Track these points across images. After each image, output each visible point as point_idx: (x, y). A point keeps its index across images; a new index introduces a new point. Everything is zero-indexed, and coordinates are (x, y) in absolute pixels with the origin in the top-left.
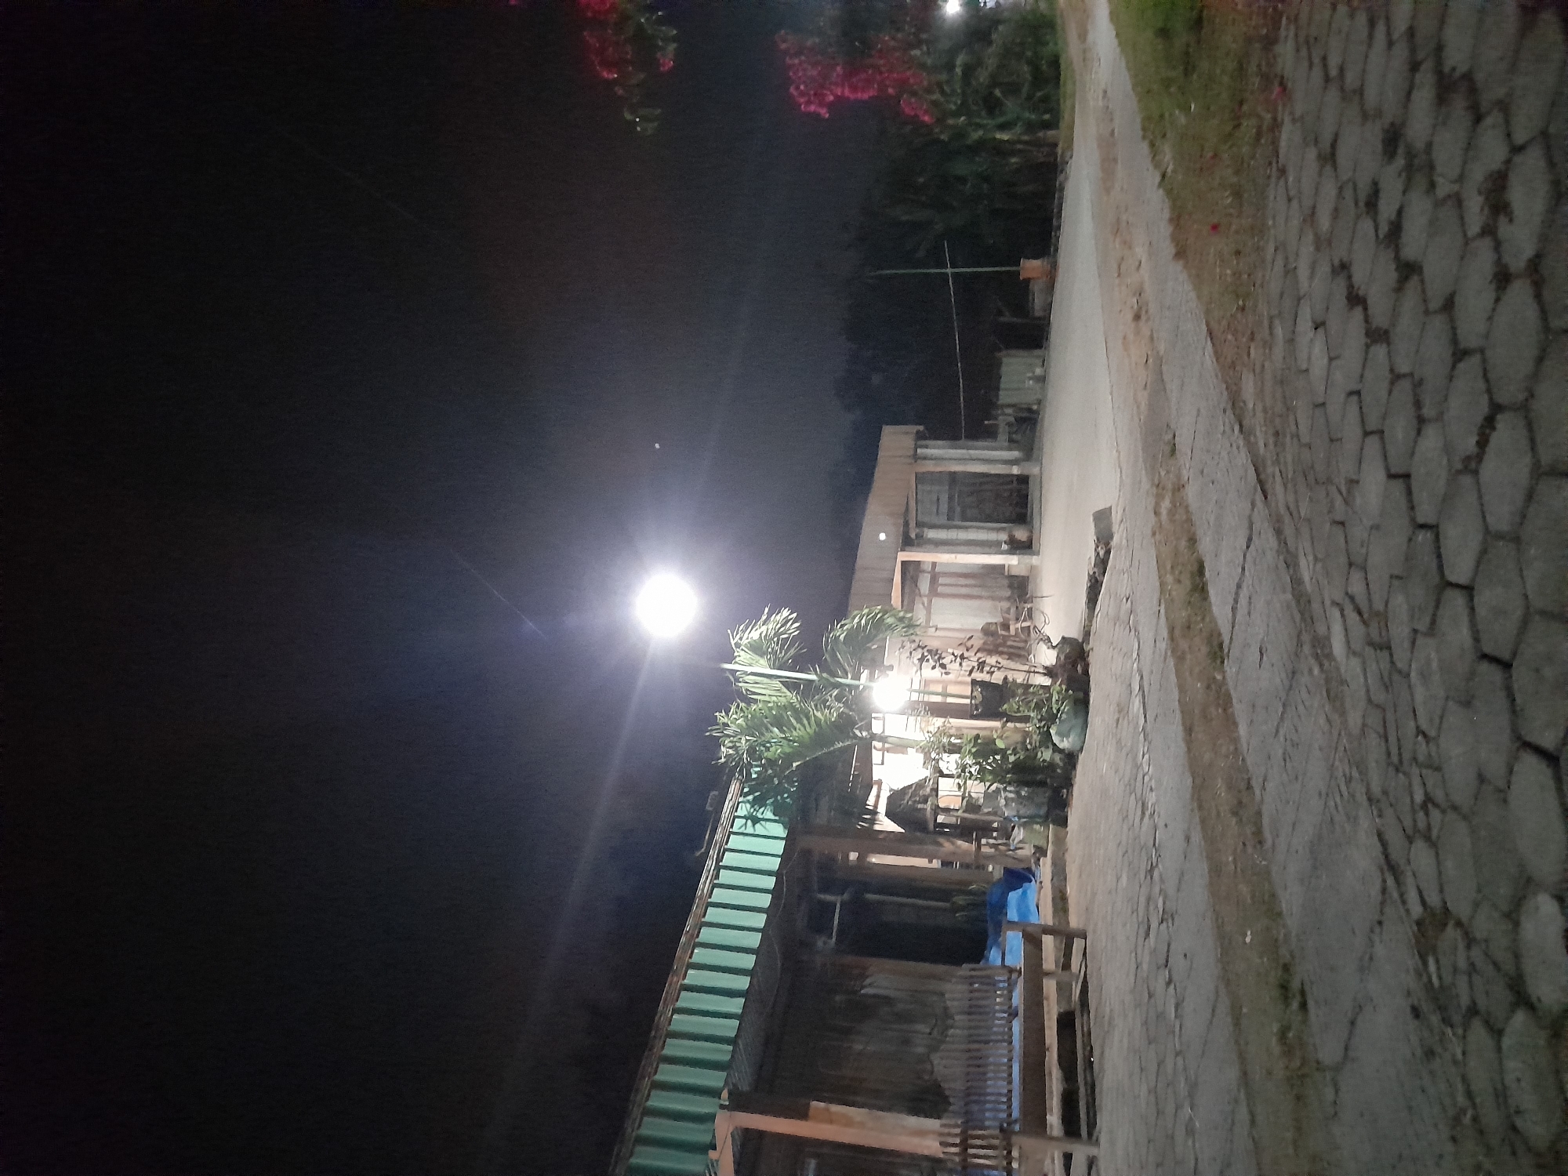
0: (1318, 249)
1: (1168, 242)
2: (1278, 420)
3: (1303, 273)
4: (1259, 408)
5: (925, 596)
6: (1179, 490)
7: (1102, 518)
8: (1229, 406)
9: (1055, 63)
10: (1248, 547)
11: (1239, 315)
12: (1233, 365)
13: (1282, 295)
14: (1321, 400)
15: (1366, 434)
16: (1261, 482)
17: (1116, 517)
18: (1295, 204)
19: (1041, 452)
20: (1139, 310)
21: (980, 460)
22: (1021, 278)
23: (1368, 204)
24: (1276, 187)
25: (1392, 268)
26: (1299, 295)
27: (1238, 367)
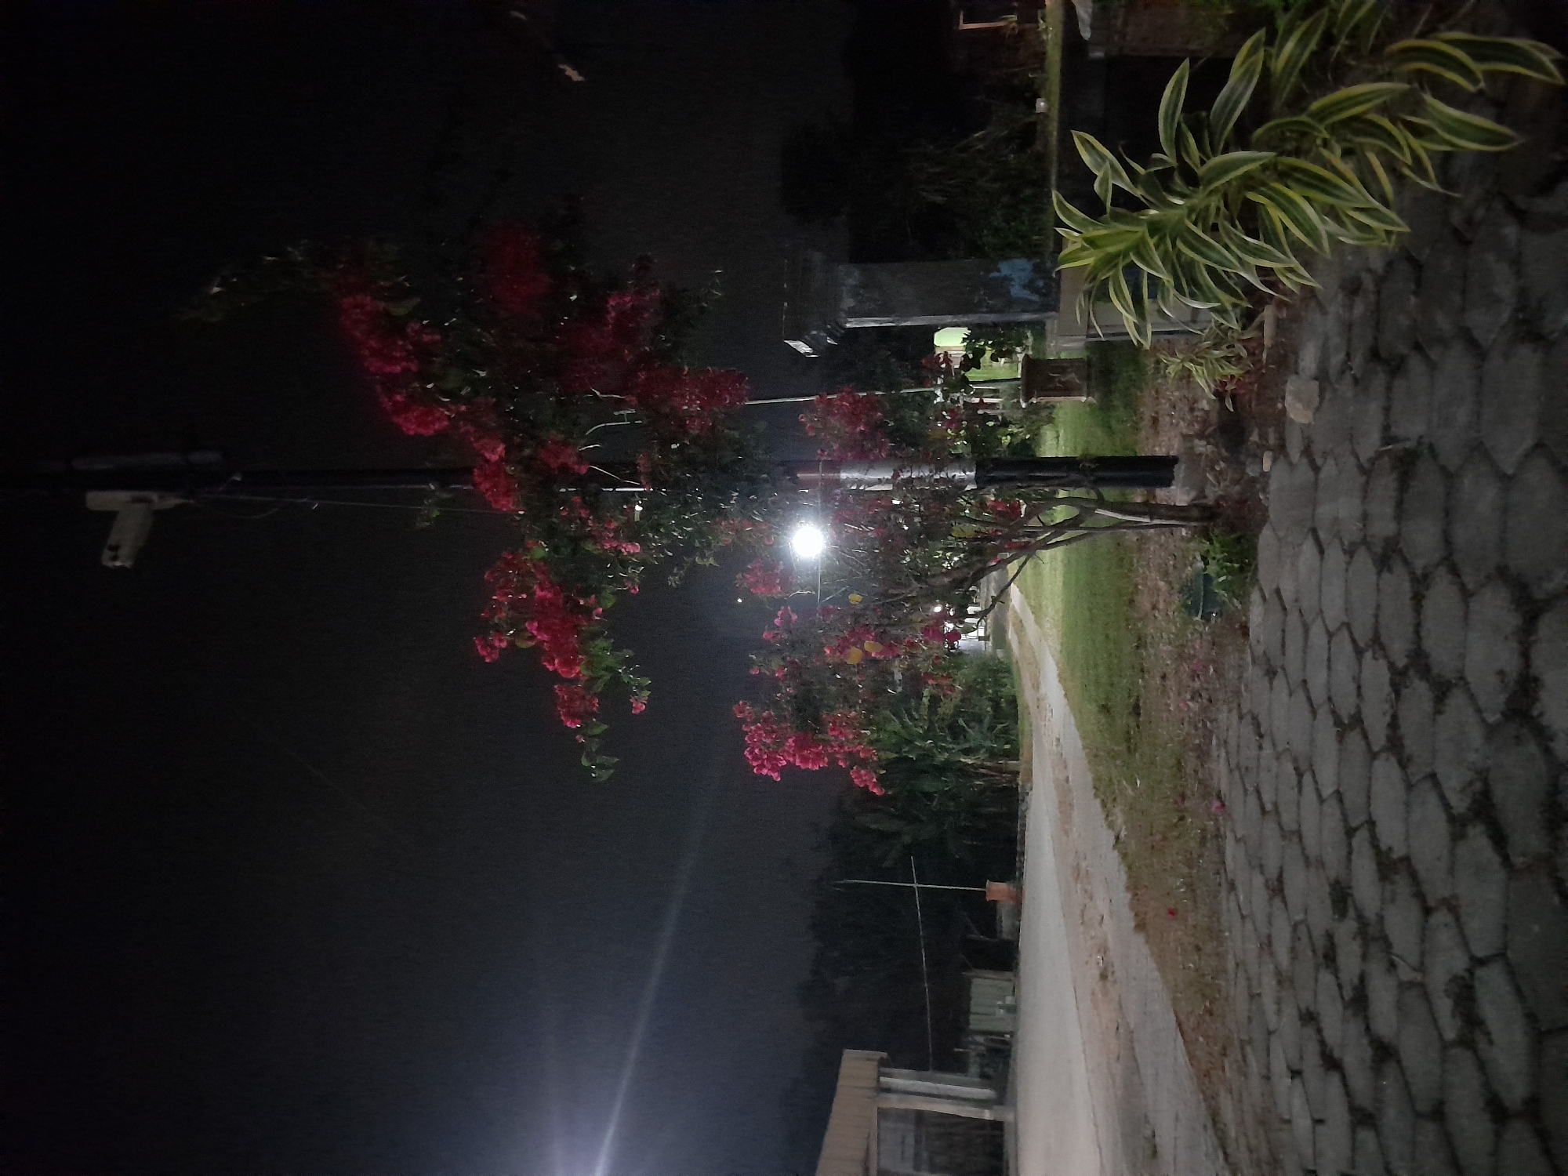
0: (1280, 983)
1: (1127, 907)
2: (1265, 1168)
3: (1270, 1006)
4: (1242, 1141)
8: (1209, 1124)
9: (1013, 702)
11: (1208, 1018)
12: (1207, 1074)
13: (1249, 1018)
14: (1312, 1168)
18: (1249, 926)
19: (1015, 1096)
20: (1105, 969)
21: (949, 1097)
22: (988, 899)
23: (1326, 956)
24: (1228, 900)
25: (1365, 1041)
26: (1268, 1028)
27: (1214, 1078)
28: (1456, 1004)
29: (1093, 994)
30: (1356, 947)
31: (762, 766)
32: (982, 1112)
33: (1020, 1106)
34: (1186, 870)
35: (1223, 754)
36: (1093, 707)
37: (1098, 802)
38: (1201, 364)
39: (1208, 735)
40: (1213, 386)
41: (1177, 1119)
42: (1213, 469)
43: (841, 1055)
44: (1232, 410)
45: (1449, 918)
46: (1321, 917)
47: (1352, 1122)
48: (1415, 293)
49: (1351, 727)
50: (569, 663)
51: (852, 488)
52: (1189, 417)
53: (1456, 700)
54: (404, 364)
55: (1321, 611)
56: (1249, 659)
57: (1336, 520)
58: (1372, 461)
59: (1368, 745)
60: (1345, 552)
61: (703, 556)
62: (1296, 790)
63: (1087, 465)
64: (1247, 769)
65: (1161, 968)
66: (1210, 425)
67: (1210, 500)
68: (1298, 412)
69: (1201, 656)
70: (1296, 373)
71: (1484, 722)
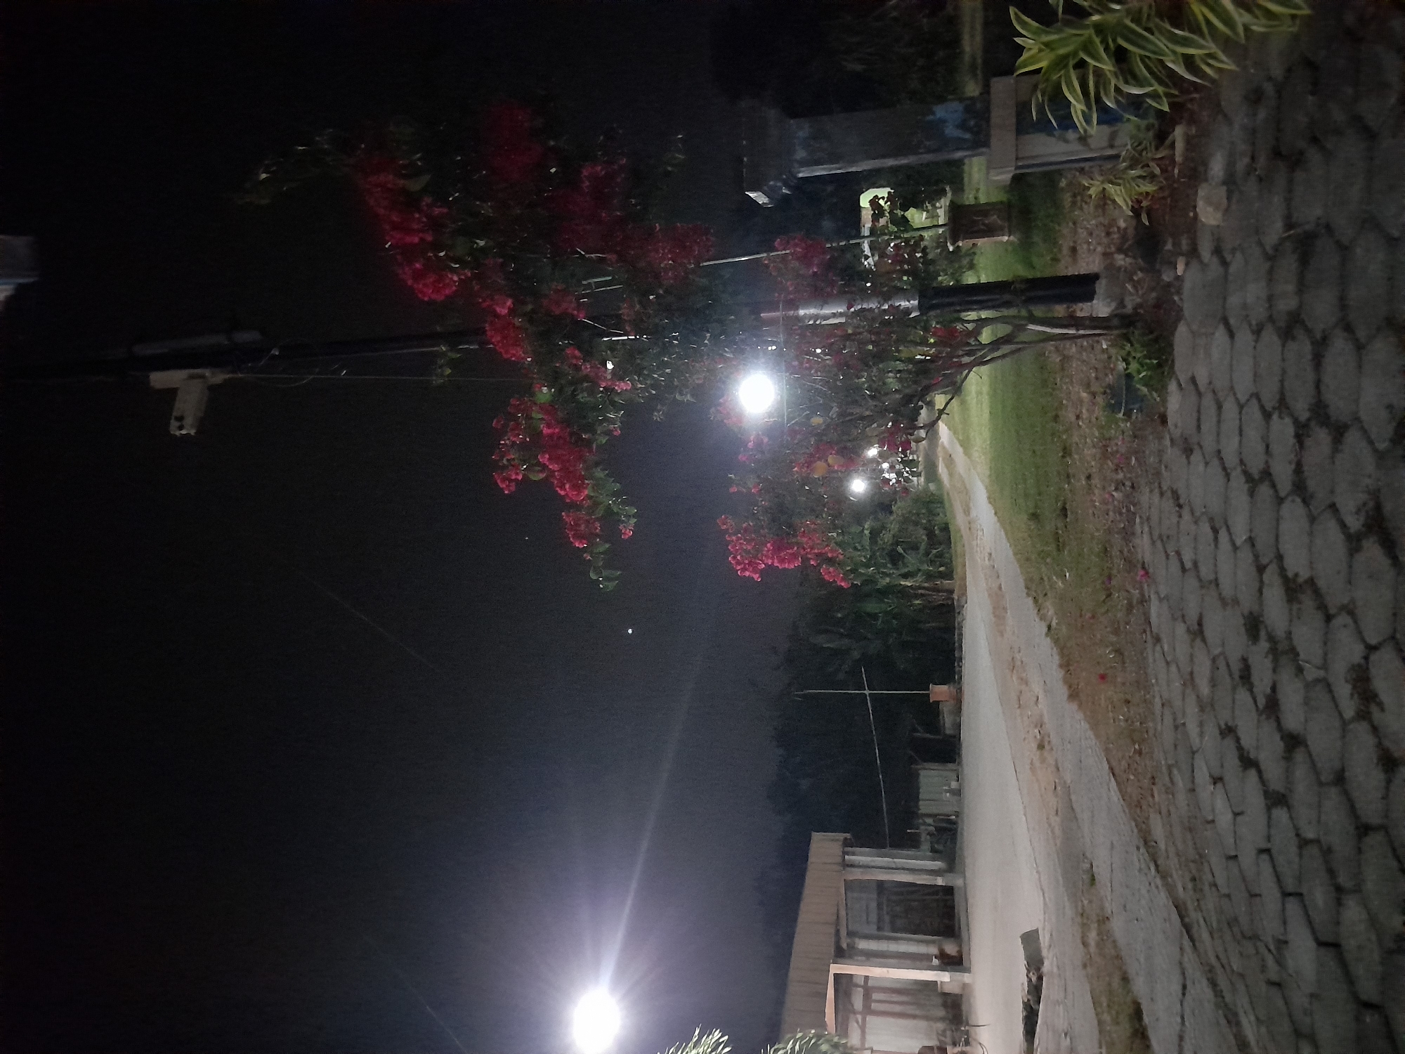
0: (1202, 709)
1: (1061, 683)
2: (1192, 865)
3: (1192, 728)
4: (1172, 850)
5: (860, 1013)
6: (1104, 923)
7: (1030, 939)
8: (1141, 844)
9: (946, 529)
10: (1184, 994)
11: (1137, 758)
12: (1139, 805)
13: (1176, 746)
14: (1233, 853)
15: (1286, 894)
16: (1187, 928)
17: (1044, 940)
18: (1173, 668)
19: (963, 865)
20: (1042, 740)
21: (907, 869)
22: (931, 701)
23: (1241, 677)
24: (1154, 651)
25: (1277, 737)
26: (1192, 749)
27: (1144, 807)
28: (1354, 687)
29: (1032, 763)
30: (1268, 663)
31: (744, 570)
32: (936, 880)
33: (968, 874)
34: (1113, 638)
35: (1146, 529)
36: (1024, 517)
37: (1030, 601)
38: (1119, 185)
39: (1132, 517)
40: (1130, 203)
41: (1112, 847)
42: (1131, 280)
43: (810, 835)
44: (1147, 224)
45: (1348, 620)
46: (1236, 644)
47: (1267, 805)
48: (1313, 93)
49: (1261, 480)
50: (578, 488)
51: (810, 323)
52: (1105, 240)
53: (1352, 437)
54: (421, 235)
55: (1232, 388)
56: (1168, 442)
57: (1245, 306)
58: (1276, 248)
59: (1276, 491)
60: (1253, 332)
61: (681, 394)
62: (1213, 546)
63: (1018, 286)
64: (1168, 537)
65: (1095, 725)
66: (1127, 240)
67: (1129, 309)
68: (1208, 214)
69: (1123, 450)
70: (1206, 180)
71: (1376, 451)
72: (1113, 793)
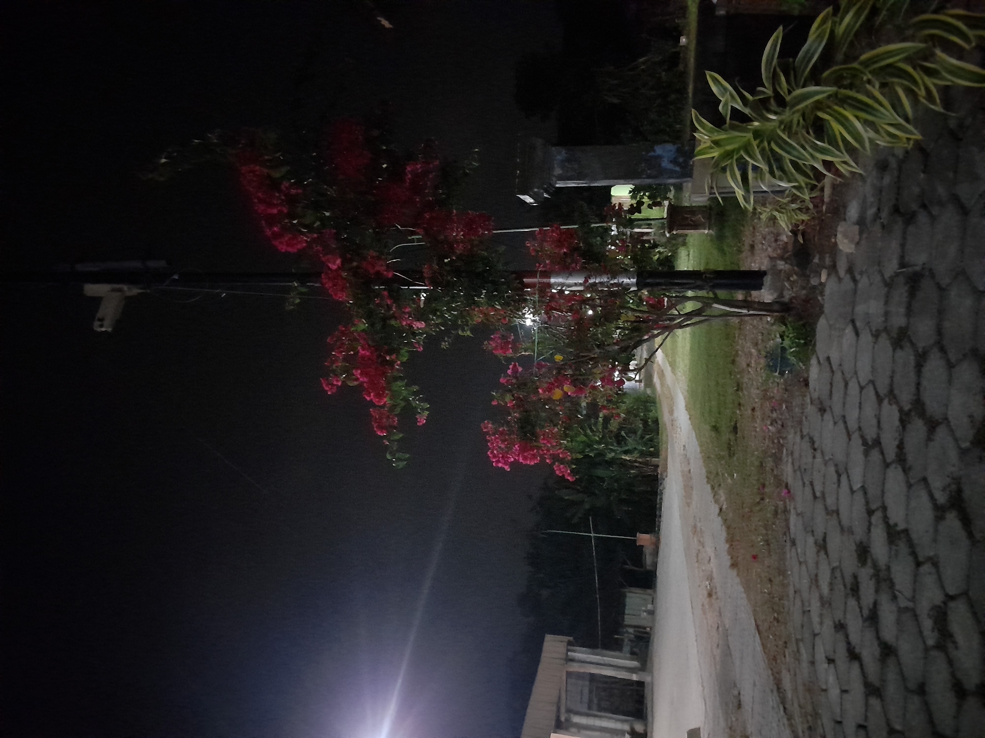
0: (823, 605)
1: (726, 553)
4: (796, 701)
8: (775, 689)
9: (656, 421)
11: (776, 624)
12: (774, 659)
13: (802, 626)
14: (839, 719)
18: (804, 568)
19: (652, 666)
20: (711, 590)
21: (612, 666)
22: (638, 544)
23: (852, 589)
24: (791, 550)
25: (876, 643)
26: (813, 631)
27: (779, 661)
28: (935, 623)
29: (703, 605)
30: (872, 583)
31: (498, 462)
32: (632, 676)
33: (655, 674)
34: (764, 532)
35: (790, 460)
36: (708, 427)
37: (709, 487)
38: (782, 213)
39: (781, 447)
40: (790, 227)
41: (755, 685)
42: (788, 279)
43: (544, 637)
44: (802, 242)
45: (933, 570)
46: (850, 564)
47: (866, 692)
48: (924, 172)
49: (873, 446)
50: (379, 396)
51: (558, 288)
52: (774, 244)
53: (941, 432)
54: (279, 208)
55: (856, 373)
56: (809, 401)
57: (868, 315)
58: (892, 278)
59: (884, 457)
60: (872, 335)
61: (463, 330)
62: (836, 485)
63: (707, 275)
64: (805, 470)
65: (747, 592)
66: (788, 252)
67: (786, 298)
68: (845, 245)
69: (778, 398)
70: (845, 220)
71: (960, 448)
72: (757, 644)
